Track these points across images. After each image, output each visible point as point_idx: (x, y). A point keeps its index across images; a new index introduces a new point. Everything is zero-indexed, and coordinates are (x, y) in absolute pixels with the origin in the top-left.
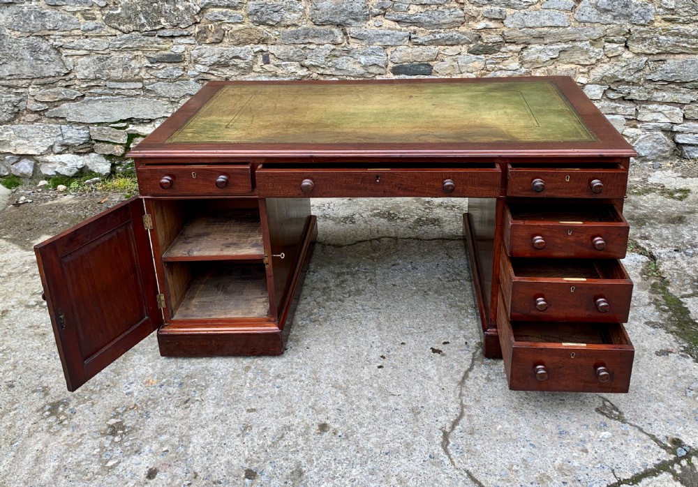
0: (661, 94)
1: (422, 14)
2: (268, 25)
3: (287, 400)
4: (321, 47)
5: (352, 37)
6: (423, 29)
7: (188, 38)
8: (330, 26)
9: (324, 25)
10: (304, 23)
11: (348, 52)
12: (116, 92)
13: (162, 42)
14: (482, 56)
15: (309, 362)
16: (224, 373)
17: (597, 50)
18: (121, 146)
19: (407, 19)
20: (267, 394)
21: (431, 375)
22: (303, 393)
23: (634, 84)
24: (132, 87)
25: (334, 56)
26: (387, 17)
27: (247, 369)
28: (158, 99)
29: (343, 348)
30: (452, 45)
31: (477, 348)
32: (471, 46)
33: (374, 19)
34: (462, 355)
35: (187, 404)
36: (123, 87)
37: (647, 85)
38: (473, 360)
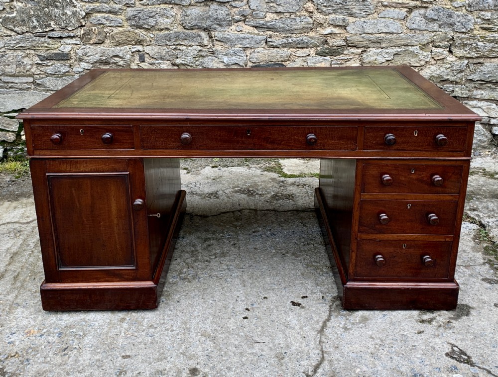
0: (479, 92)
1: (277, 21)
2: (144, 28)
3: (160, 348)
4: (189, 48)
5: (216, 40)
6: (277, 34)
7: (74, 39)
8: (198, 30)
9: (193, 29)
10: (175, 27)
11: (213, 53)
12: (10, 85)
13: (51, 42)
14: (328, 58)
15: (180, 314)
16: (100, 324)
17: (425, 54)
18: (13, 133)
19: (264, 25)
20: (141, 342)
21: (292, 324)
22: (174, 341)
23: (457, 83)
24: (24, 81)
25: (202, 56)
26: (247, 23)
27: (123, 320)
28: (46, 92)
29: (211, 302)
30: (302, 48)
31: (333, 302)
32: (319, 49)
33: (236, 24)
34: (319, 307)
35: (66, 352)
36: (17, 81)
37: (468, 85)
38: (330, 311)
